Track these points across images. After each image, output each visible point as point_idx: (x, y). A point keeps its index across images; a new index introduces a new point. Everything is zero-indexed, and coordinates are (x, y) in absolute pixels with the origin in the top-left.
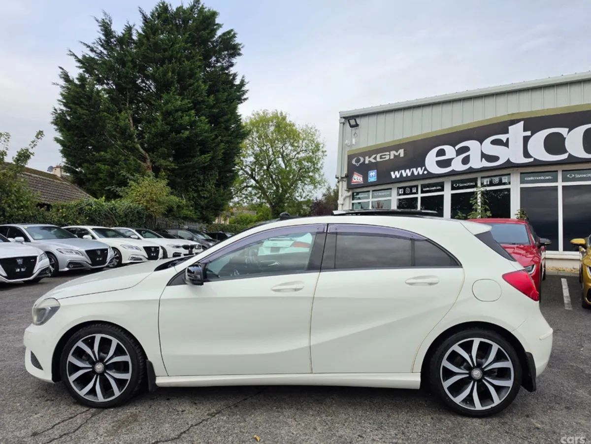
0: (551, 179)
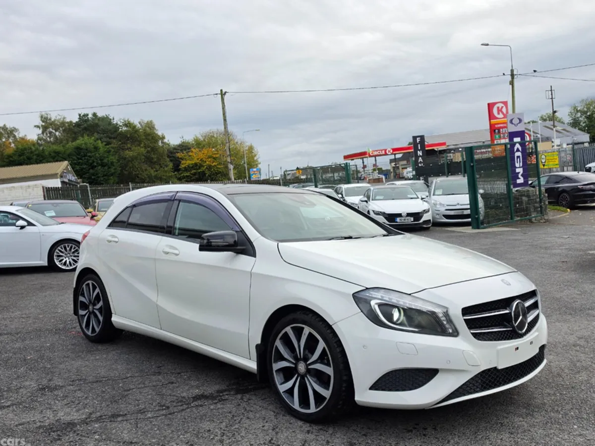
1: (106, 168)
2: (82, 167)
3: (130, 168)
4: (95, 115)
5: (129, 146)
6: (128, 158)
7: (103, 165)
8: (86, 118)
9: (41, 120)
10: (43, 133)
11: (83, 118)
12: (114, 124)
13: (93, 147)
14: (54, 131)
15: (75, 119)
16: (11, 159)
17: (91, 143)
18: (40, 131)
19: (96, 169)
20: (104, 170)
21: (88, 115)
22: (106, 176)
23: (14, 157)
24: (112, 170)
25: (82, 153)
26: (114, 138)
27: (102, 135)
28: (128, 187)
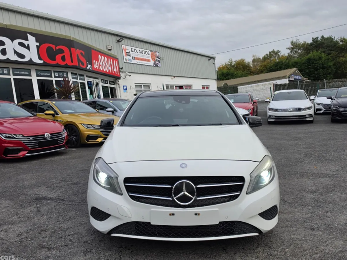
0: (28, 74)
1: (326, 70)
2: (310, 70)
3: (343, 68)
4: (323, 37)
5: (343, 54)
6: (341, 62)
7: (323, 68)
8: (317, 40)
9: (291, 44)
10: (291, 52)
11: (315, 40)
12: (334, 41)
13: (319, 57)
14: (297, 50)
15: (310, 41)
16: (271, 69)
17: (317, 55)
18: (289, 51)
19: (319, 71)
20: (324, 71)
21: (318, 38)
22: (325, 74)
23: (272, 68)
24: (330, 71)
25: (311, 62)
26: (333, 50)
27: (326, 49)
28: (323, 82)
